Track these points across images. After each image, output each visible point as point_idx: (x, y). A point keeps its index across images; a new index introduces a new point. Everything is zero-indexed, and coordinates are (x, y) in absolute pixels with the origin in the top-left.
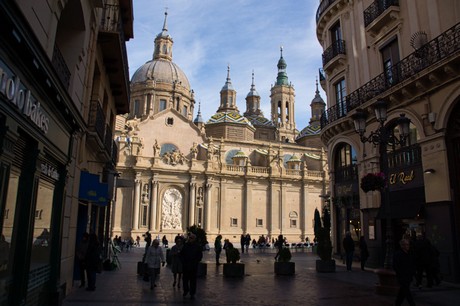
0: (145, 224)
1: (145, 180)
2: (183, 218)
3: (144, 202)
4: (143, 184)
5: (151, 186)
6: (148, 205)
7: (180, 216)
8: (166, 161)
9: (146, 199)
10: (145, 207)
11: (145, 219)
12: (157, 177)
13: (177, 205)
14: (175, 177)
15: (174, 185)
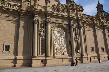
0: (42, 52)
1: (41, 20)
2: (67, 48)
3: (41, 35)
4: (40, 23)
5: (46, 24)
6: (43, 37)
7: (65, 46)
8: (54, 9)
9: (42, 33)
10: (42, 39)
11: (42, 49)
12: (49, 19)
13: (63, 38)
14: (60, 20)
15: (60, 26)
